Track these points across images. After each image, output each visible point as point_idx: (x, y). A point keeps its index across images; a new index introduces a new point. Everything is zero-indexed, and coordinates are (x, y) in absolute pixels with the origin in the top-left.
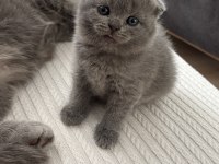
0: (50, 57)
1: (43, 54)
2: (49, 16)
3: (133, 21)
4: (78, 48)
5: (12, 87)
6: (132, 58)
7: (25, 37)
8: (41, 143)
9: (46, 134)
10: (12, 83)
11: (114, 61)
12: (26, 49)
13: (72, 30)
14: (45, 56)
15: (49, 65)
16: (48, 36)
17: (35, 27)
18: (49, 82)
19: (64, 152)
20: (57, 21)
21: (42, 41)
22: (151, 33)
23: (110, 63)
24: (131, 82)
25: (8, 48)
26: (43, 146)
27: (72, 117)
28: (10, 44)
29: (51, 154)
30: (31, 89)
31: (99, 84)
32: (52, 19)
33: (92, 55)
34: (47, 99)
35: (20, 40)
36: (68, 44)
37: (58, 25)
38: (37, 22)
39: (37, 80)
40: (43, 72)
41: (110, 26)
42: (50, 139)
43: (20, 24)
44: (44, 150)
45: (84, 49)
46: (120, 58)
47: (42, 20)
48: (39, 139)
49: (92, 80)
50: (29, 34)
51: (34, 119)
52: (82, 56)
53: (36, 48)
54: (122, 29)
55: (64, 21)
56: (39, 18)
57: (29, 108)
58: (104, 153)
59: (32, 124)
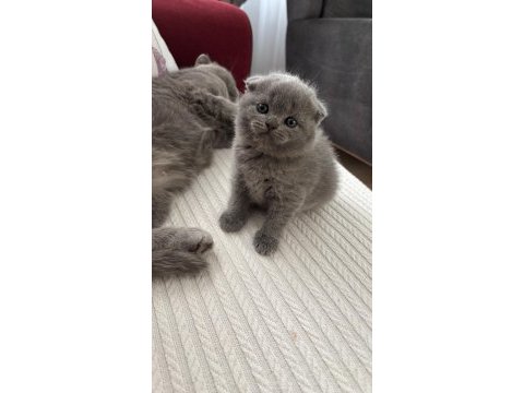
0: (208, 164)
1: (201, 160)
2: (207, 122)
3: (291, 123)
4: (237, 152)
5: (170, 194)
6: (289, 161)
7: (182, 142)
8: (201, 249)
9: (206, 240)
10: (170, 190)
11: (271, 165)
12: (183, 155)
13: (231, 135)
14: (204, 162)
15: (207, 171)
16: (206, 142)
17: (193, 132)
18: (207, 189)
19: (223, 259)
20: (215, 127)
21: (200, 148)
22: (310, 137)
23: (266, 167)
24: (291, 187)
25: (166, 153)
26: (203, 252)
27: (231, 223)
28: (167, 149)
29: (210, 260)
30: (189, 195)
31: (258, 193)
32: (209, 125)
33: (251, 159)
34: (206, 206)
35: (177, 146)
36: (226, 150)
37: (216, 131)
38: (195, 128)
39: (195, 186)
40: (201, 179)
41: (268, 125)
42: (209, 246)
43: (177, 129)
44: (203, 256)
45: (243, 152)
46: (277, 161)
47: (199, 126)
48: (199, 245)
49: (249, 184)
50: (187, 140)
51: (193, 225)
52: (241, 160)
53: (194, 154)
54: (279, 128)
55: (222, 127)
56: (196, 123)
57: (186, 214)
58: (263, 260)
59: (191, 230)
